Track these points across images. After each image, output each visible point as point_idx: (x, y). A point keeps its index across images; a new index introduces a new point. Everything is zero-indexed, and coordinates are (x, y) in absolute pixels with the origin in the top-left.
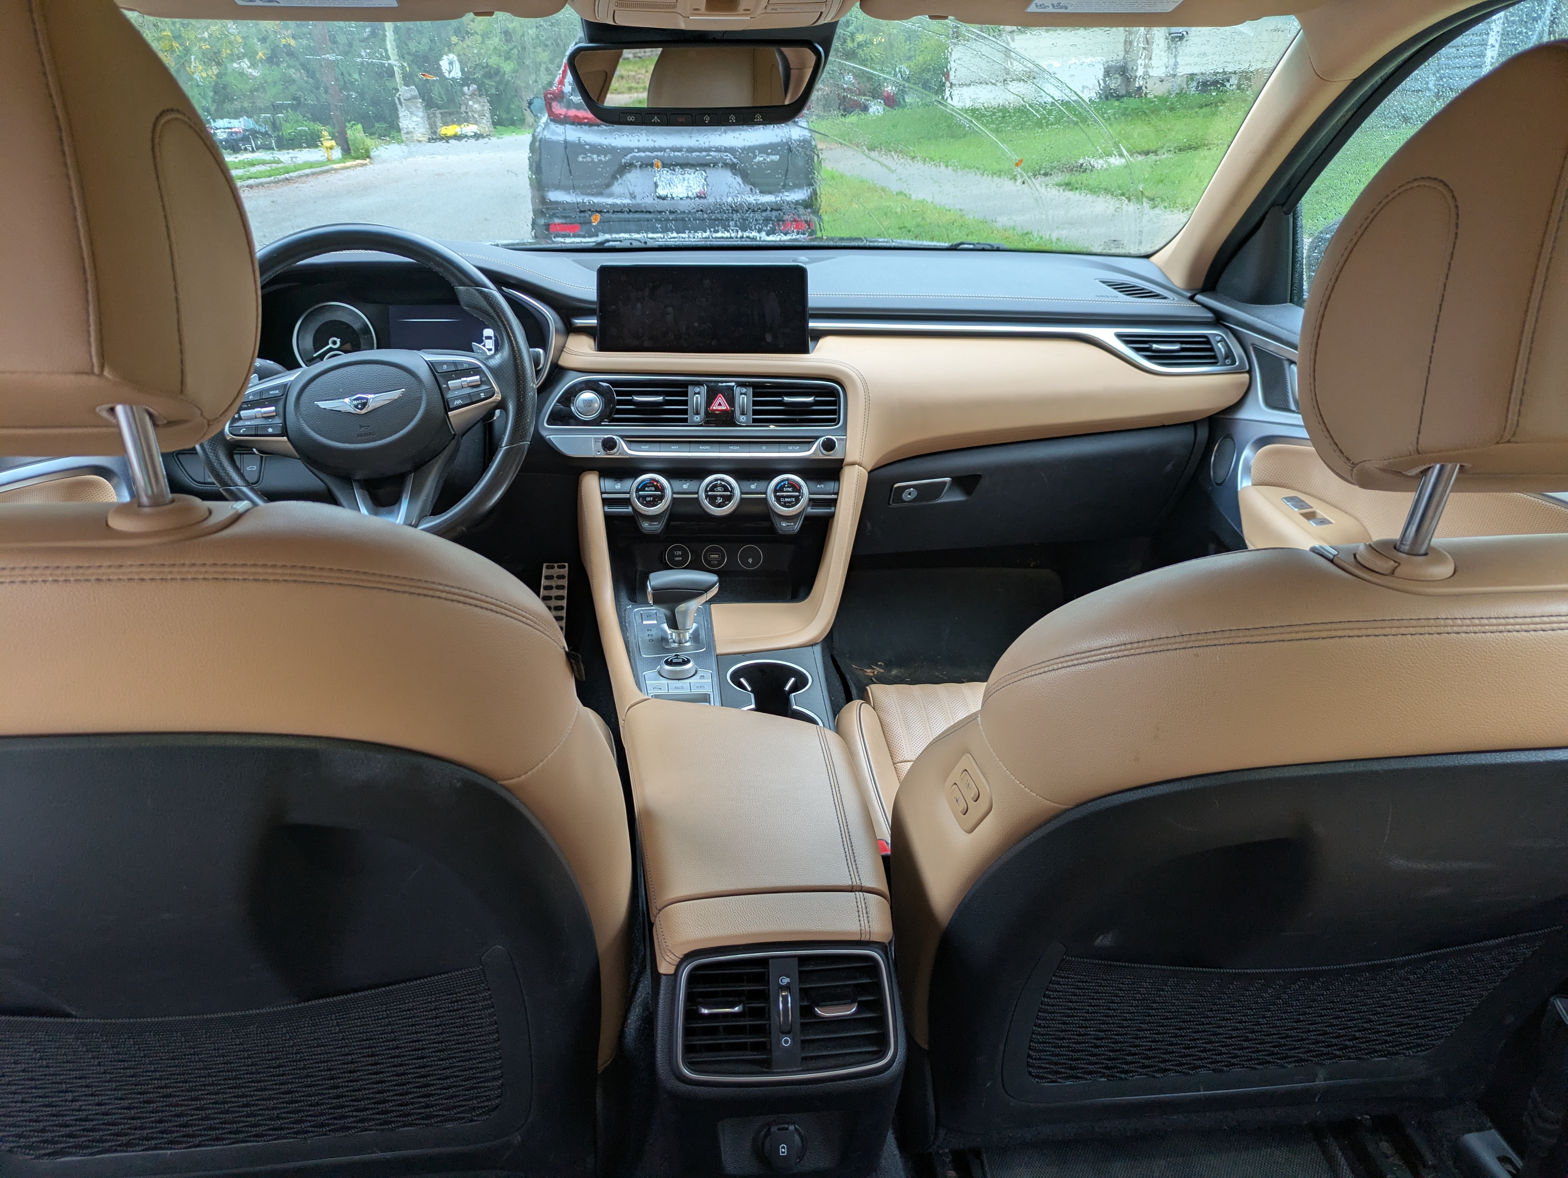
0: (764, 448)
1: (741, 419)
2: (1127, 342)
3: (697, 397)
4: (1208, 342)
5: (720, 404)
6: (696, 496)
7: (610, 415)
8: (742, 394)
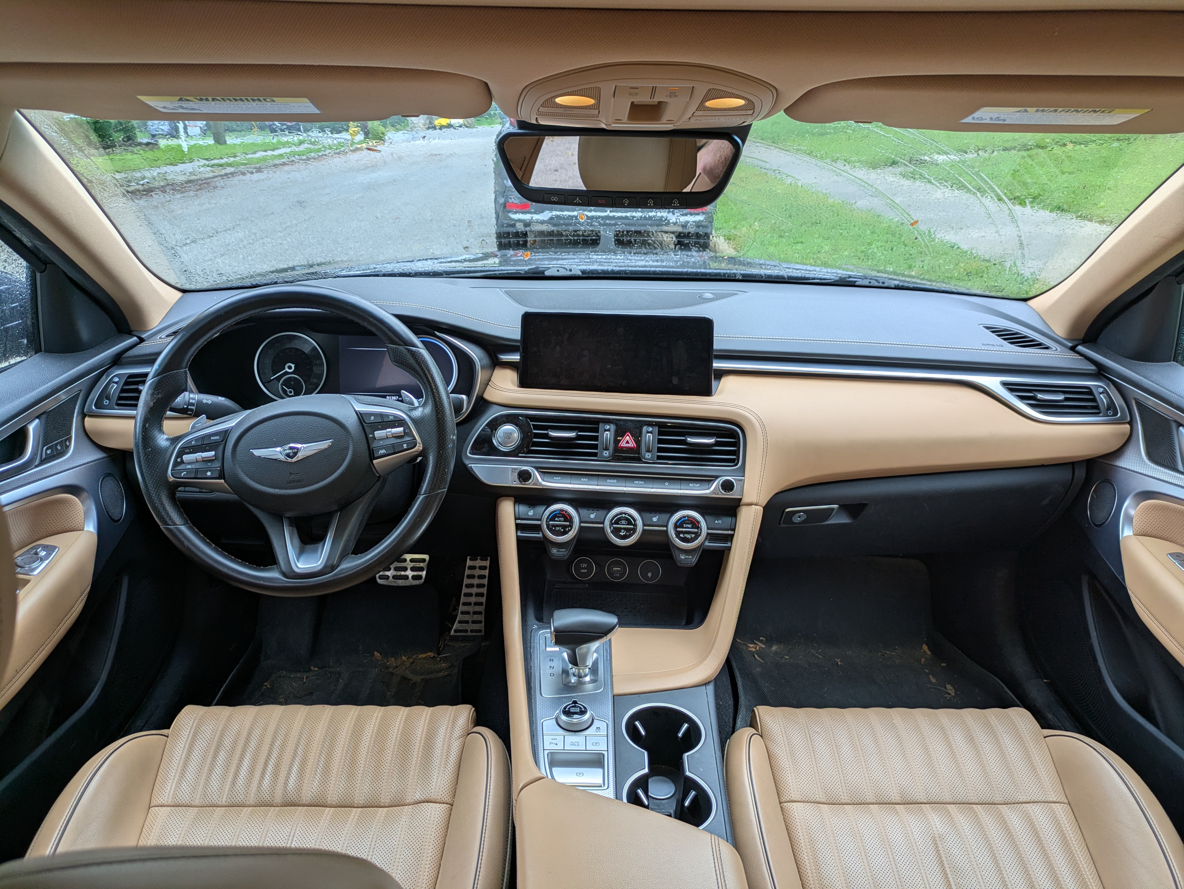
0: (667, 484)
1: (647, 456)
2: (1011, 390)
3: (607, 434)
4: (1091, 393)
5: (628, 441)
6: (601, 525)
7: (528, 447)
8: (648, 432)
